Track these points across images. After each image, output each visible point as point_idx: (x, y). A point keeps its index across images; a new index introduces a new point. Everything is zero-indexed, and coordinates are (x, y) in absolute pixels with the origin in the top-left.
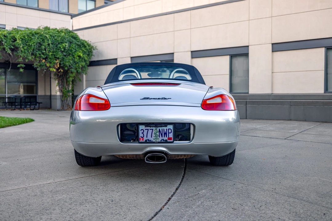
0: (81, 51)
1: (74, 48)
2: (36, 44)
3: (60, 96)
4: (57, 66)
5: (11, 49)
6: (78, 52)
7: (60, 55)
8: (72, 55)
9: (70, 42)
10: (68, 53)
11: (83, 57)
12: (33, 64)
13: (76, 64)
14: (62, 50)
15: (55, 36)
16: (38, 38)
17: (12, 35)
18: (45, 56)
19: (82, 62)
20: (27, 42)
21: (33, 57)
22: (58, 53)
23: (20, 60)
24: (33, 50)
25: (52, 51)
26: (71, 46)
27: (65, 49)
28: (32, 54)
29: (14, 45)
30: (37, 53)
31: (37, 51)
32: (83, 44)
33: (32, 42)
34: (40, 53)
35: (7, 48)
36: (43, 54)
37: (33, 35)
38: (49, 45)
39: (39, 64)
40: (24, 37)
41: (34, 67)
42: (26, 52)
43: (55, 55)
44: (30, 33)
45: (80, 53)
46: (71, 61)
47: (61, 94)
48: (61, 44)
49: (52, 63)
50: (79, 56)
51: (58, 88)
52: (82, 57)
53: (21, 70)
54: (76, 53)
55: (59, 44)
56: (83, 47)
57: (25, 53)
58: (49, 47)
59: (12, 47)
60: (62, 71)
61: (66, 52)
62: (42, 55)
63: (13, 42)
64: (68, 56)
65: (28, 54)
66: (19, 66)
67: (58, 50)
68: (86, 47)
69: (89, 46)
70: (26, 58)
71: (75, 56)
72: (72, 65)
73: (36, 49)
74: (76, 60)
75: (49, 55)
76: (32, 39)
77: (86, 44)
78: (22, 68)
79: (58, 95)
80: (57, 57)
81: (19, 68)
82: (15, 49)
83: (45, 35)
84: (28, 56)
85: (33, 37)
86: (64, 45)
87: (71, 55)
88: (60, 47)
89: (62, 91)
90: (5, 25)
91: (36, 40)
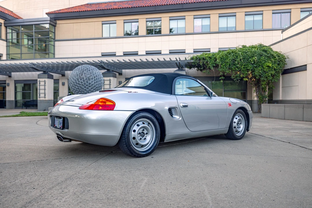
0: (270, 62)
1: (263, 60)
2: (232, 61)
3: (257, 100)
4: (250, 76)
5: (214, 67)
6: (267, 63)
7: (250, 67)
8: (262, 66)
9: (260, 55)
10: (258, 64)
11: (273, 66)
12: (231, 76)
13: (266, 73)
14: (253, 62)
15: (248, 52)
16: (233, 56)
17: (215, 56)
18: (239, 69)
19: (272, 71)
20: (225, 60)
21: (230, 71)
22: (249, 66)
23: (221, 74)
24: (230, 65)
25: (243, 65)
26: (261, 58)
27: (255, 62)
28: (229, 69)
29: (216, 63)
30: (233, 67)
31: (232, 66)
32: (272, 55)
33: (229, 60)
34: (235, 67)
35: (211, 66)
36: (237, 67)
37: (230, 54)
38: (241, 60)
39: (235, 76)
40: (223, 56)
41: (232, 78)
42: (225, 67)
43: (246, 68)
44: (228, 53)
45: (269, 64)
46: (261, 71)
47: (258, 99)
48: (251, 58)
49: (245, 74)
50: (268, 66)
51: (255, 94)
52: (271, 66)
53: (222, 81)
54: (265, 64)
55: (250, 58)
56: (272, 58)
57: (223, 68)
58: (241, 62)
59: (214, 65)
60: (254, 80)
61: (257, 64)
62: (236, 69)
63: (215, 61)
64: (258, 67)
65: (226, 69)
66: (220, 78)
67: (249, 63)
68: (275, 57)
69: (279, 56)
70: (225, 72)
71: (264, 67)
72: (262, 74)
73: (232, 64)
74: (265, 70)
75: (242, 68)
76: (228, 57)
77: (275, 55)
78: (222, 80)
79: (255, 100)
80: (248, 68)
81: (220, 80)
82: (217, 66)
83: (239, 52)
84: (226, 71)
85: (229, 56)
86: (254, 58)
87: (260, 66)
88: (250, 61)
89: (258, 97)
90: (210, 49)
91: (231, 57)
